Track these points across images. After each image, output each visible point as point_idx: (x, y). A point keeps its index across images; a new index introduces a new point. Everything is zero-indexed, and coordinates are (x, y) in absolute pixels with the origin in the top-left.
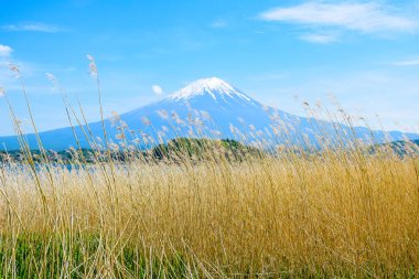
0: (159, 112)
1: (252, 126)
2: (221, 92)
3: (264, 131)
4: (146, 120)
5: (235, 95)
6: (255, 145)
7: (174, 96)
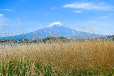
0: (45, 31)
1: (67, 34)
2: (59, 25)
3: (70, 35)
4: (41, 32)
5: (63, 26)
6: (68, 38)
7: (48, 26)
